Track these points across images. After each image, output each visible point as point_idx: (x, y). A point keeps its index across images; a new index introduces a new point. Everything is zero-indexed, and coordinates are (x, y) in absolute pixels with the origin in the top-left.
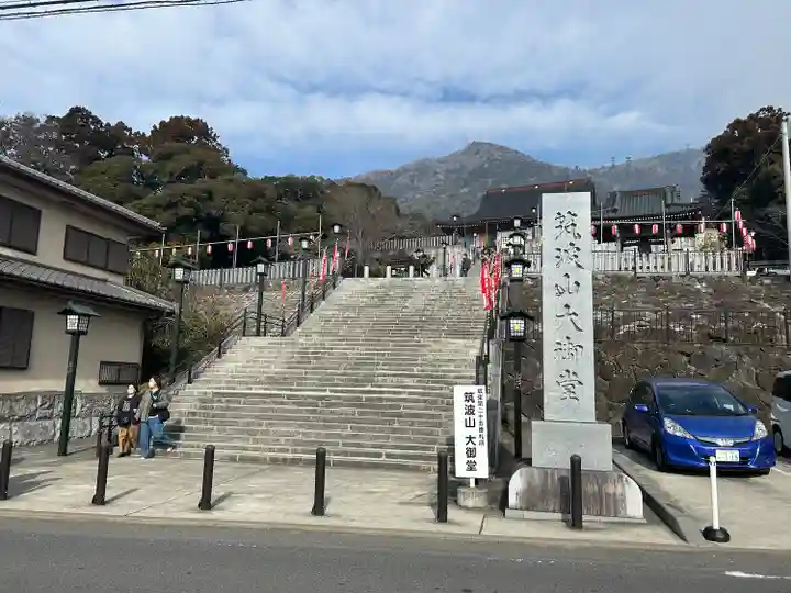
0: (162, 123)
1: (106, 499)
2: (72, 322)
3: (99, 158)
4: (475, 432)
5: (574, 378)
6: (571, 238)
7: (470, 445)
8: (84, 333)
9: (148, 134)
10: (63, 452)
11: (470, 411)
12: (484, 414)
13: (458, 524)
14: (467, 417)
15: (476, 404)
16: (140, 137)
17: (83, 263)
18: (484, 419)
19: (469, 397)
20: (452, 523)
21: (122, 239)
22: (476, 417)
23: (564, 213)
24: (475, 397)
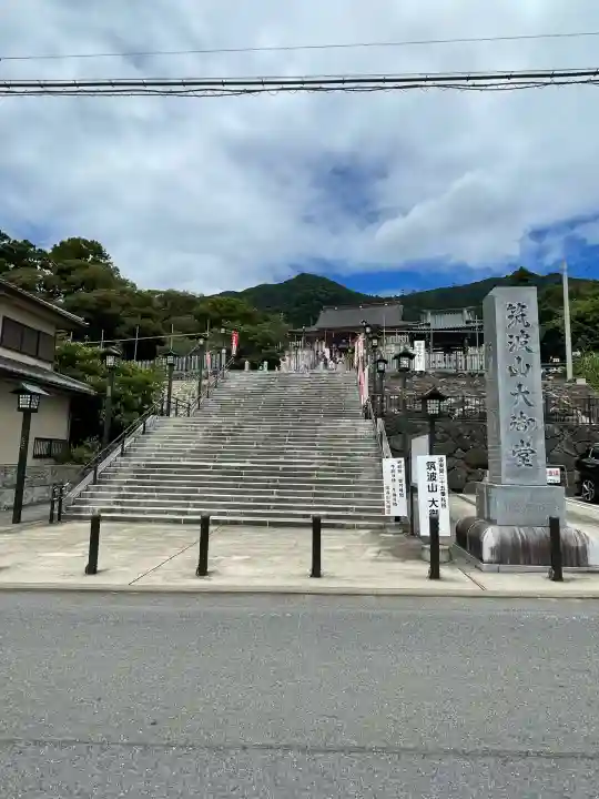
0: (62, 243)
1: (98, 569)
2: (25, 401)
3: (7, 269)
4: (437, 495)
5: (526, 447)
6: (521, 326)
7: (434, 507)
8: (36, 411)
9: (49, 251)
10: (17, 519)
11: (432, 477)
12: (445, 479)
13: (451, 580)
14: (430, 483)
15: (437, 471)
16: (42, 254)
17: (17, 351)
18: (446, 485)
19: (431, 465)
20: (445, 580)
21: (50, 331)
22: (438, 483)
23: (515, 305)
24: (437, 465)
